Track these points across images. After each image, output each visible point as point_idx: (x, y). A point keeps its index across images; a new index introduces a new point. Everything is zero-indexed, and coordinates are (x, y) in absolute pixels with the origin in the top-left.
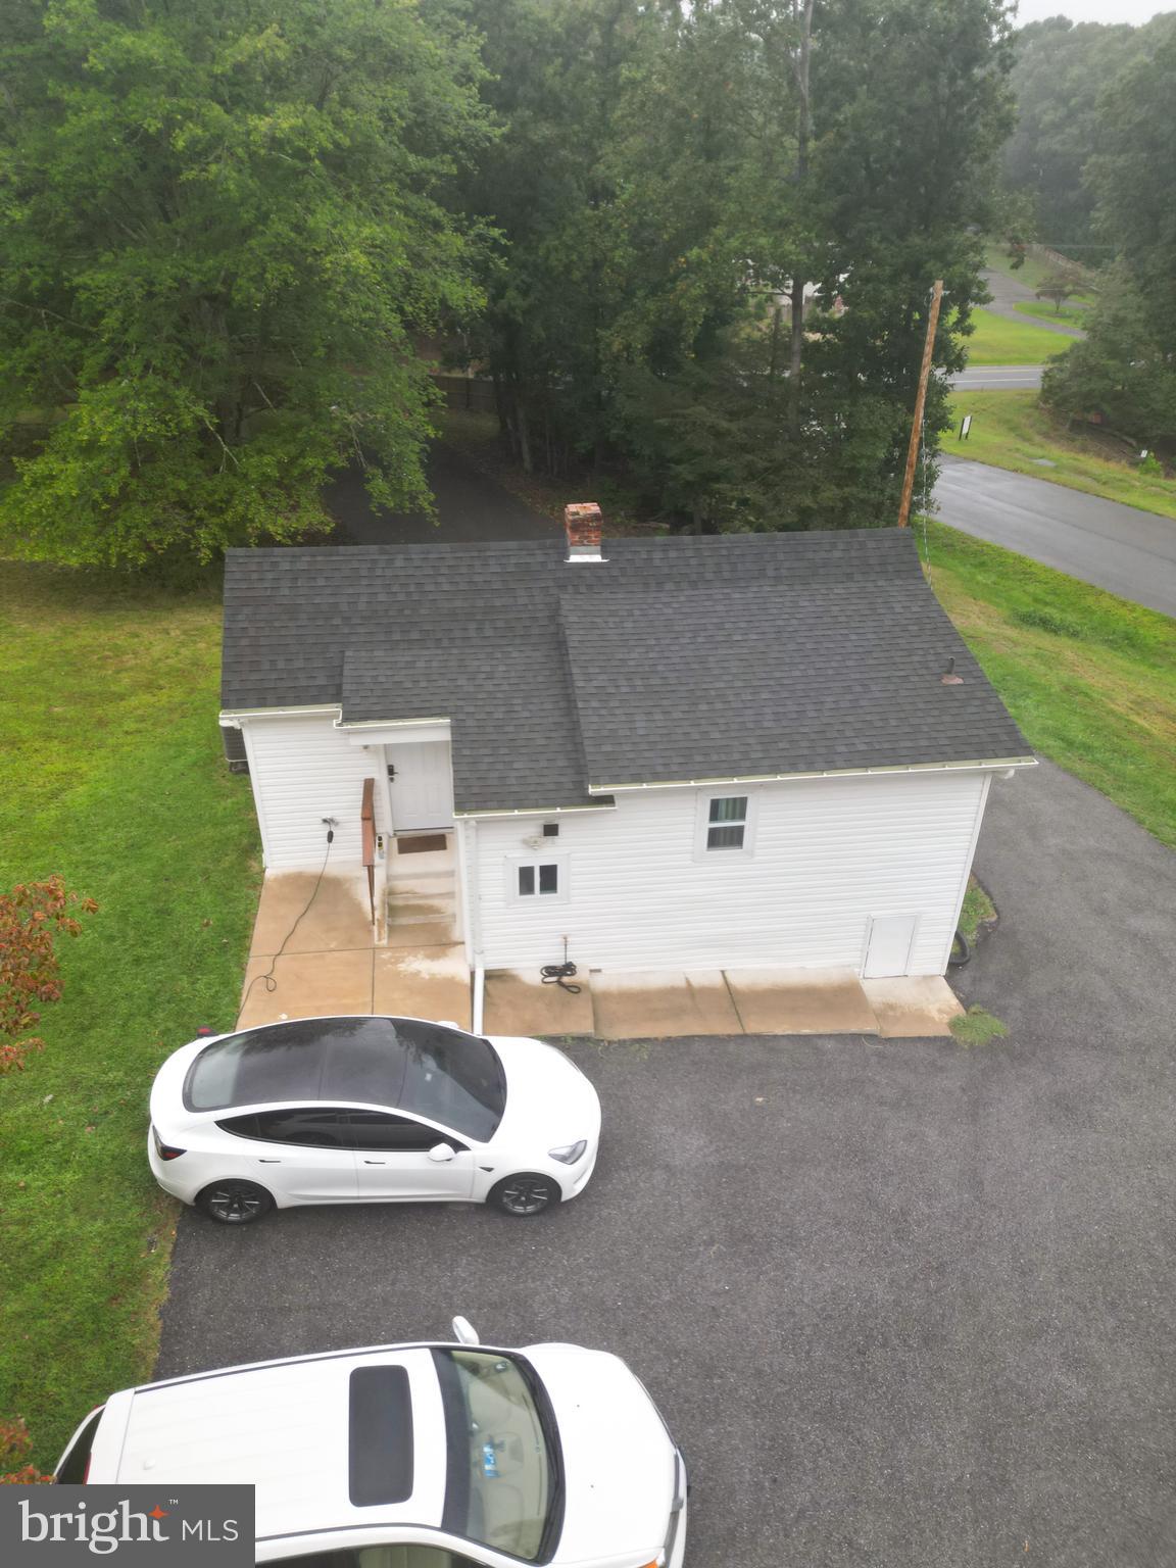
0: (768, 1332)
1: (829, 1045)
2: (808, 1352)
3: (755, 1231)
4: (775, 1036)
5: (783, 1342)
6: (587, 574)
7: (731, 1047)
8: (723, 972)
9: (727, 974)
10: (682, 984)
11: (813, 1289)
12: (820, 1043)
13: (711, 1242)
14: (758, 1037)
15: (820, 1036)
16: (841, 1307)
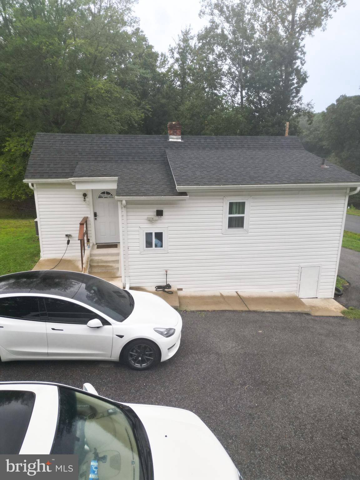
0: (285, 427)
1: (290, 316)
2: (312, 438)
3: (267, 380)
4: (264, 312)
5: (295, 432)
6: (176, 144)
7: (243, 314)
8: (236, 292)
9: (238, 293)
10: (219, 295)
11: (306, 406)
12: (285, 315)
13: (244, 384)
14: (255, 312)
15: (284, 313)
16: (326, 415)
